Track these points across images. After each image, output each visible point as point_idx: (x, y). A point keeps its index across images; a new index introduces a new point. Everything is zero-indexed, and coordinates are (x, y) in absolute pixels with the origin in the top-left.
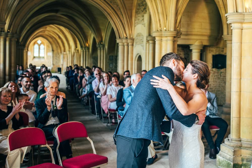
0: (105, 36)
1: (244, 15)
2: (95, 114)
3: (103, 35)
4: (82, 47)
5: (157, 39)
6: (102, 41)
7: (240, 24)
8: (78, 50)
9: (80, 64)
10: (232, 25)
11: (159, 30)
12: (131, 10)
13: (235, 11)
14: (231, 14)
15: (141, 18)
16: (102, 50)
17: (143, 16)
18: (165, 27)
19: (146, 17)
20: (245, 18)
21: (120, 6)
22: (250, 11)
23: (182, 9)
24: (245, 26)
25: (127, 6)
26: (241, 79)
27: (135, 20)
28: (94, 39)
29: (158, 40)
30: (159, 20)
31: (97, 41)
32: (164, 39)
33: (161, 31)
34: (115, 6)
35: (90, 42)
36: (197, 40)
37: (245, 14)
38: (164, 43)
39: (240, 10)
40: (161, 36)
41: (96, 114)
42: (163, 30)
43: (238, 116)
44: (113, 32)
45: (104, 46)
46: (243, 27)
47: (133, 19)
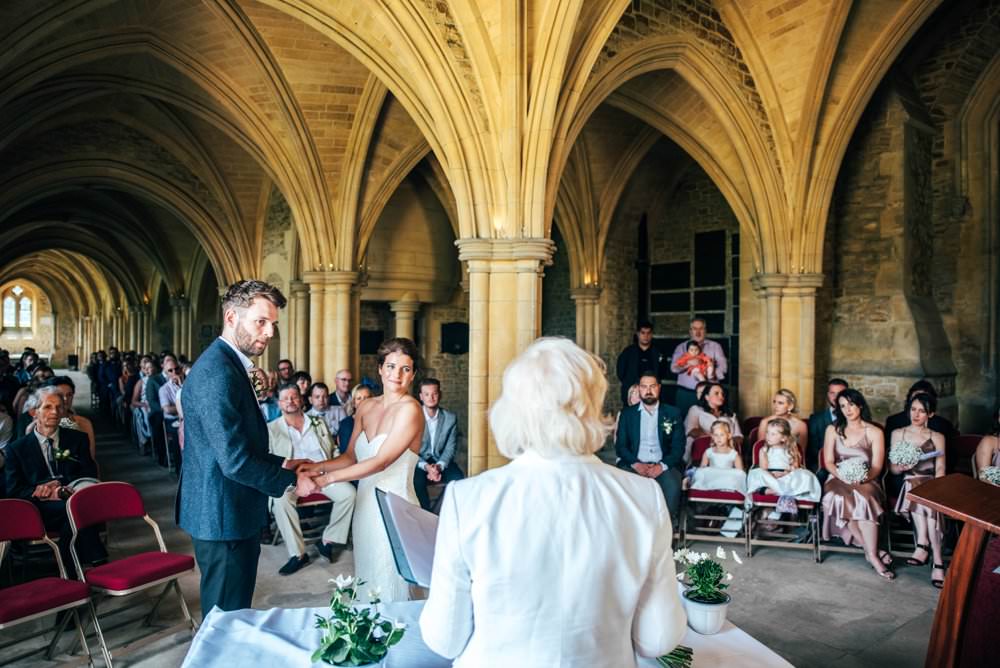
0: (192, 280)
1: (492, 244)
2: (167, 466)
3: (187, 276)
4: (131, 304)
5: (313, 288)
6: (182, 291)
7: (484, 263)
8: (122, 312)
9: (127, 346)
10: (470, 263)
11: (318, 269)
12: (254, 220)
13: (475, 236)
14: (468, 241)
15: (278, 241)
16: (183, 314)
17: (282, 235)
18: (332, 262)
19: (289, 237)
20: (494, 250)
21: (227, 209)
22: (504, 236)
23: (370, 221)
24: (494, 266)
25: (244, 210)
26: (487, 376)
27: (263, 244)
28: (163, 287)
29: (315, 292)
30: (318, 246)
31: (171, 290)
32: (329, 289)
33: (322, 270)
34: (216, 209)
35: (153, 294)
36: (406, 290)
37: (494, 241)
38: (328, 299)
39: (484, 234)
40: (322, 283)
41: (169, 464)
42: (326, 269)
43: (483, 454)
44: (209, 270)
45: (188, 302)
46: (490, 269)
47: (259, 241)
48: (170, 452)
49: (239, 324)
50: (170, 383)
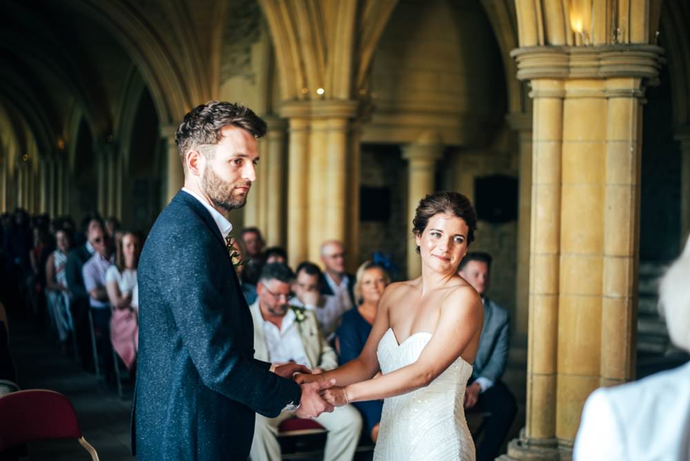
0: (122, 116)
1: (569, 54)
2: (93, 372)
3: (115, 110)
4: (42, 150)
5: (295, 124)
6: (109, 131)
7: (555, 83)
8: (29, 163)
9: (37, 208)
10: (534, 85)
11: (301, 96)
12: (208, 30)
13: (542, 42)
14: (531, 51)
15: (241, 58)
16: (111, 165)
17: (248, 50)
18: (321, 87)
19: (258, 53)
20: (572, 63)
21: (172, 14)
22: (587, 43)
23: (375, 30)
24: (572, 88)
26: (558, 254)
27: (222, 63)
28: (84, 128)
29: (297, 130)
30: (302, 65)
31: (95, 130)
32: (317, 125)
33: (307, 98)
34: (157, 16)
35: (69, 138)
36: (424, 128)
37: (573, 50)
38: (316, 141)
39: (556, 40)
40: (307, 117)
41: (98, 370)
42: (313, 96)
43: (550, 371)
44: (147, 101)
45: (116, 148)
46: (564, 92)
47: (216, 60)
48: (98, 352)
49: (207, 169)
50: (97, 259)
